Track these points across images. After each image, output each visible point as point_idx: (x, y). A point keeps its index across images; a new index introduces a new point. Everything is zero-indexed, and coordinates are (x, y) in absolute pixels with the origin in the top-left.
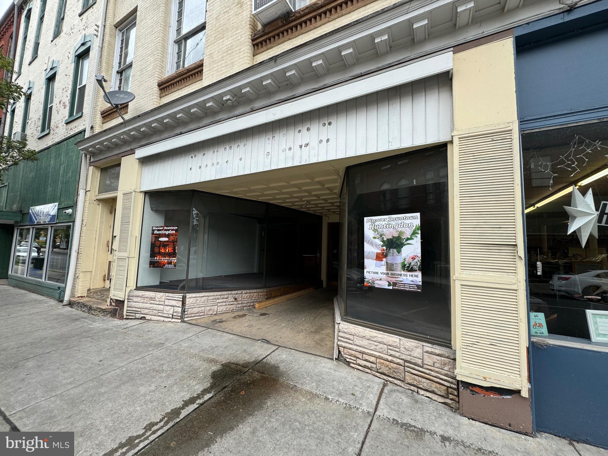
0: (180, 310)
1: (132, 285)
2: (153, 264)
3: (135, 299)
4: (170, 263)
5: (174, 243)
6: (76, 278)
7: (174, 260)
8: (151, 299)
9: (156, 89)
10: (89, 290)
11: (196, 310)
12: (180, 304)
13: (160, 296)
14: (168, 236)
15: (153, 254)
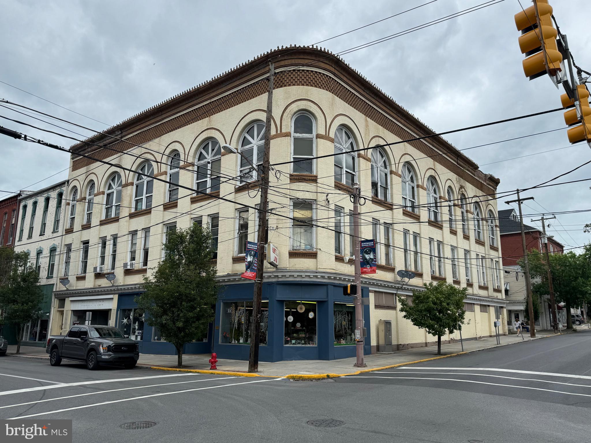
9: (76, 279)
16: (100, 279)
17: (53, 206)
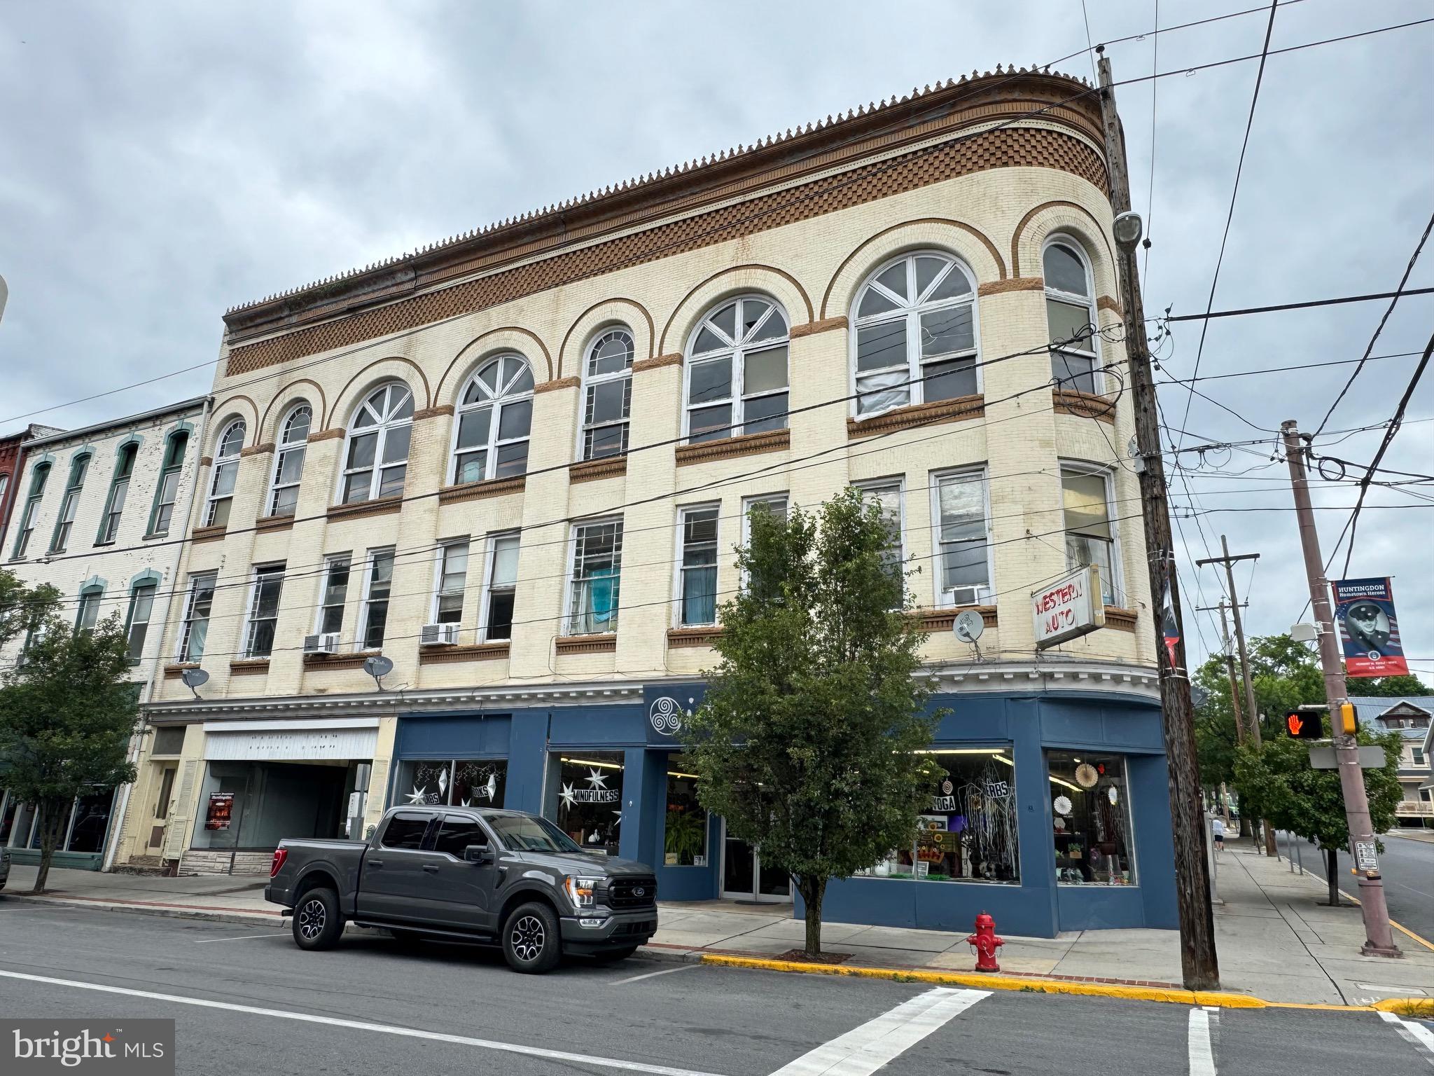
0: (229, 865)
1: (187, 846)
2: (208, 827)
3: (189, 858)
4: (223, 825)
5: (229, 807)
6: (119, 844)
7: (228, 822)
8: (204, 857)
9: (228, 669)
10: (131, 857)
11: (242, 867)
12: (229, 860)
13: (212, 854)
14: (225, 801)
15: (209, 817)
16: (323, 673)
17: (150, 465)
